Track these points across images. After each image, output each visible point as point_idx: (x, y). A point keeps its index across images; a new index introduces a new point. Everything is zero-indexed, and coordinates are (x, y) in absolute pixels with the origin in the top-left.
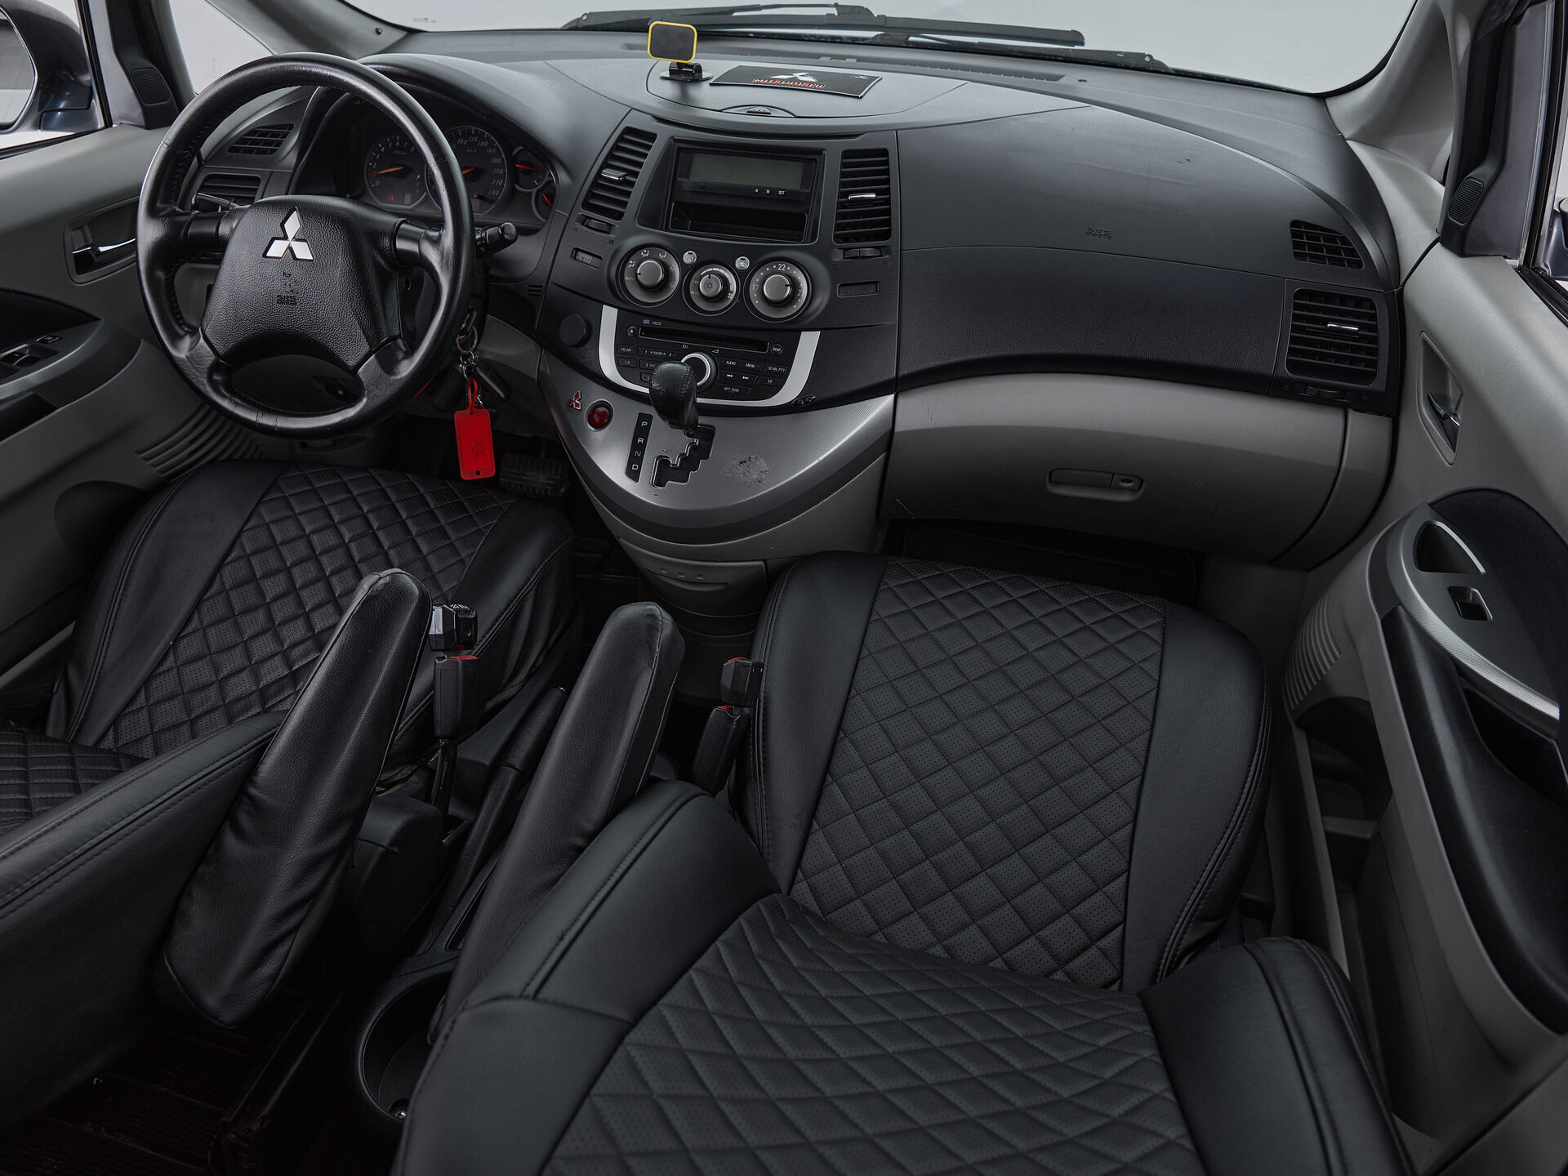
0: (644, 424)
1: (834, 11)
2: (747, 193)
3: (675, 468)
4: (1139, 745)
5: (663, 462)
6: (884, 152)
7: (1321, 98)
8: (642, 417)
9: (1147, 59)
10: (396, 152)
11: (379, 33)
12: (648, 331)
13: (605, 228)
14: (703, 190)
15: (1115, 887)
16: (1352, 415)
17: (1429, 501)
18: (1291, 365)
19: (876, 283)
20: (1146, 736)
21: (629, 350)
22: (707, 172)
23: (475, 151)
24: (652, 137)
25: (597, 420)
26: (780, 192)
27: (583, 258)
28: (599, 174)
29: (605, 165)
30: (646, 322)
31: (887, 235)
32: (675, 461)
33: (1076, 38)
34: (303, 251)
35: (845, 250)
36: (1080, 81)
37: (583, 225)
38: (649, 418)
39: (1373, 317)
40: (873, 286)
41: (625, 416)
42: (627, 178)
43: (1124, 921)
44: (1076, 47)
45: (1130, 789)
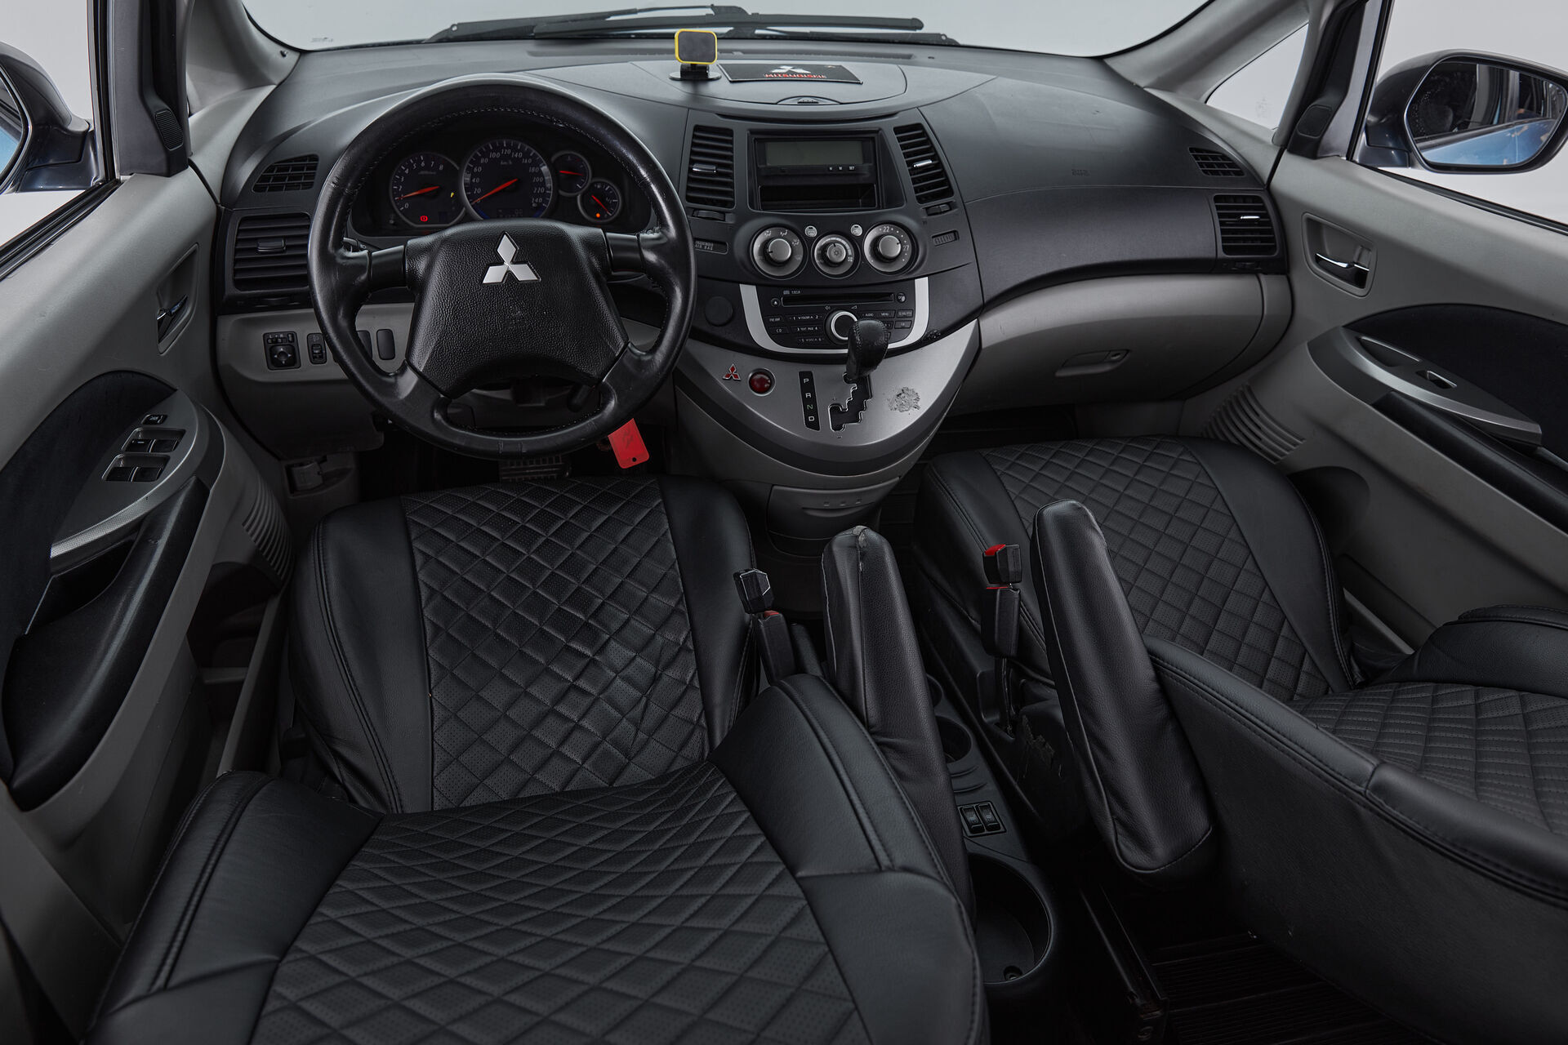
0: (806, 380)
1: (710, 12)
2: (822, 172)
3: (844, 412)
4: (1233, 534)
5: (835, 409)
6: (918, 126)
7: (1100, 59)
8: (803, 375)
9: (944, 38)
10: (422, 173)
11: (284, 55)
12: (787, 300)
13: (717, 216)
14: (782, 173)
15: (1285, 631)
16: (1263, 278)
17: (1343, 324)
18: (1226, 249)
19: (954, 232)
20: (1234, 527)
21: (779, 319)
22: (781, 157)
23: (510, 163)
24: (729, 132)
25: (758, 386)
26: (851, 168)
27: (703, 246)
28: (690, 170)
29: (692, 162)
30: (786, 292)
31: (949, 192)
32: (845, 405)
33: (916, 24)
34: (524, 273)
35: (927, 209)
36: (930, 58)
37: (693, 216)
38: (809, 375)
39: (1264, 208)
40: (952, 234)
41: (786, 378)
42: (719, 170)
43: (1306, 650)
44: (918, 31)
45: (1249, 565)
